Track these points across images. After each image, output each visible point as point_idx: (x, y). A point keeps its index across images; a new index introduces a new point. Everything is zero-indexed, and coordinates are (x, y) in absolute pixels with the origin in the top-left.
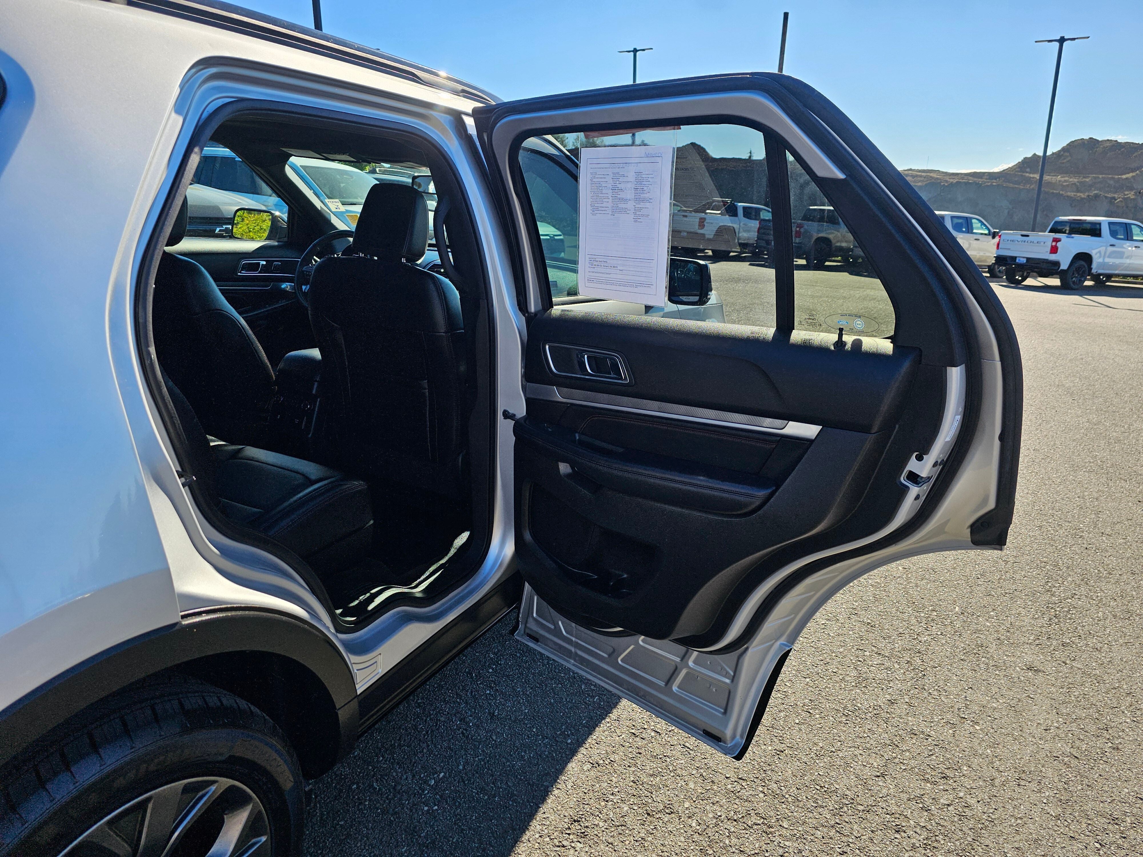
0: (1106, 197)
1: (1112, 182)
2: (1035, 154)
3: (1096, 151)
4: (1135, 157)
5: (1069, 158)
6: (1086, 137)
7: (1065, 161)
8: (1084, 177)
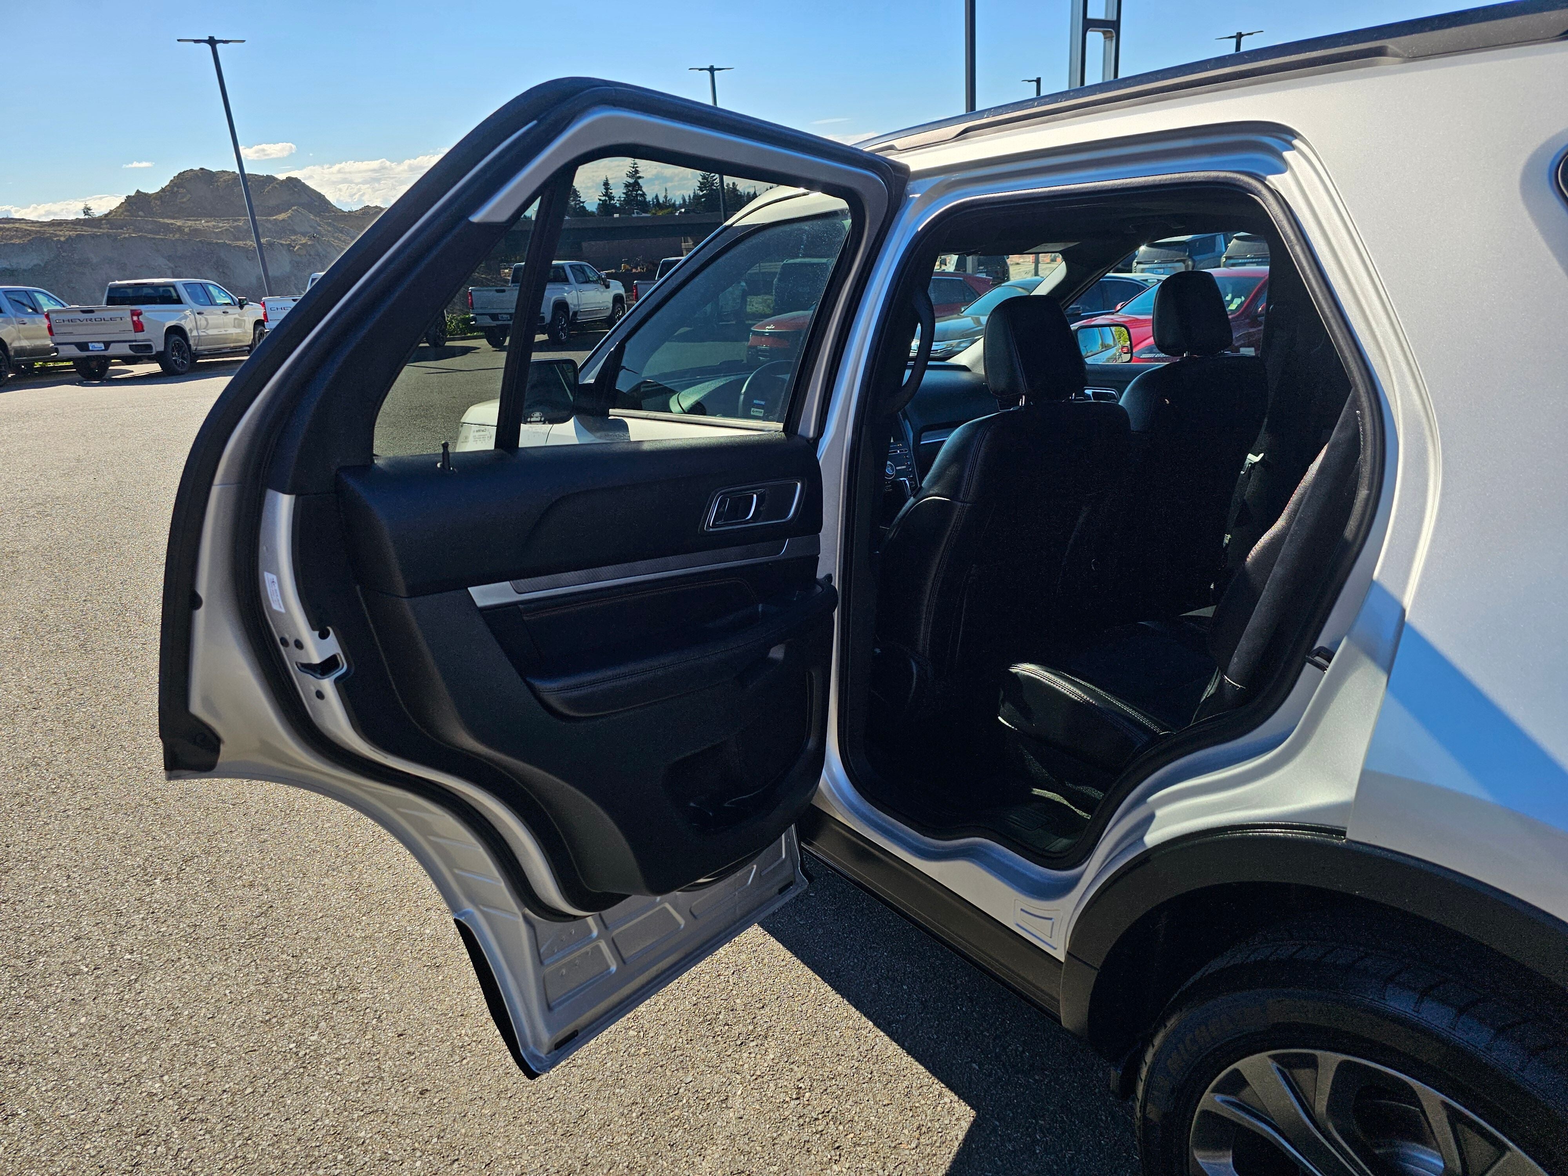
0: (282, 244)
1: (270, 226)
2: (138, 191)
3: (217, 185)
4: (268, 192)
5: (189, 196)
6: (196, 168)
7: (185, 200)
8: (236, 221)
